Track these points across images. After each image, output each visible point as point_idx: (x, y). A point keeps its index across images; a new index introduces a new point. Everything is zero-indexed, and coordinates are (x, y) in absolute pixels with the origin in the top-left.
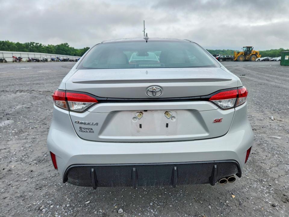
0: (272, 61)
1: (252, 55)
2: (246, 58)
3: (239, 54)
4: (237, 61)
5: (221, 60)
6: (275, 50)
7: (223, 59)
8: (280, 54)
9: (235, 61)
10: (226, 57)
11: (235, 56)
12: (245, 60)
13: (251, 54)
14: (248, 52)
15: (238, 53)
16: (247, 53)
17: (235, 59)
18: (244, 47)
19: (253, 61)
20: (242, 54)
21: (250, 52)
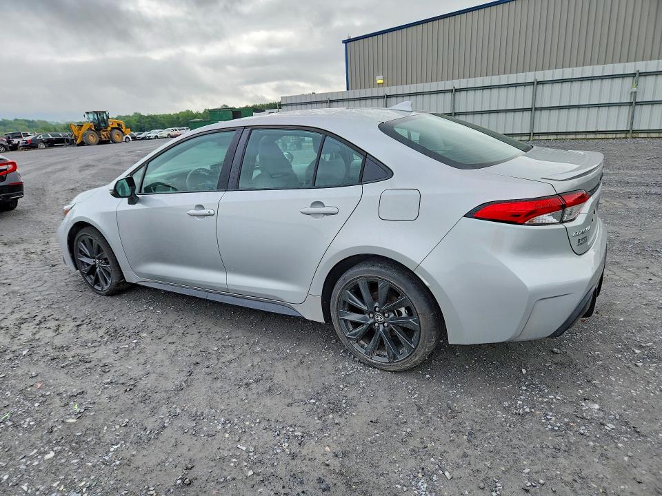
0: (143, 139)
1: (113, 128)
2: (103, 137)
3: (84, 129)
4: (82, 144)
5: (42, 145)
6: (127, 116)
7: (47, 143)
8: (139, 124)
9: (78, 145)
10: (51, 137)
11: (76, 134)
12: (101, 142)
13: (109, 129)
14: (103, 125)
15: (80, 126)
16: (99, 124)
17: (78, 142)
18: (87, 113)
19: (119, 143)
20: (90, 129)
21: (105, 122)
